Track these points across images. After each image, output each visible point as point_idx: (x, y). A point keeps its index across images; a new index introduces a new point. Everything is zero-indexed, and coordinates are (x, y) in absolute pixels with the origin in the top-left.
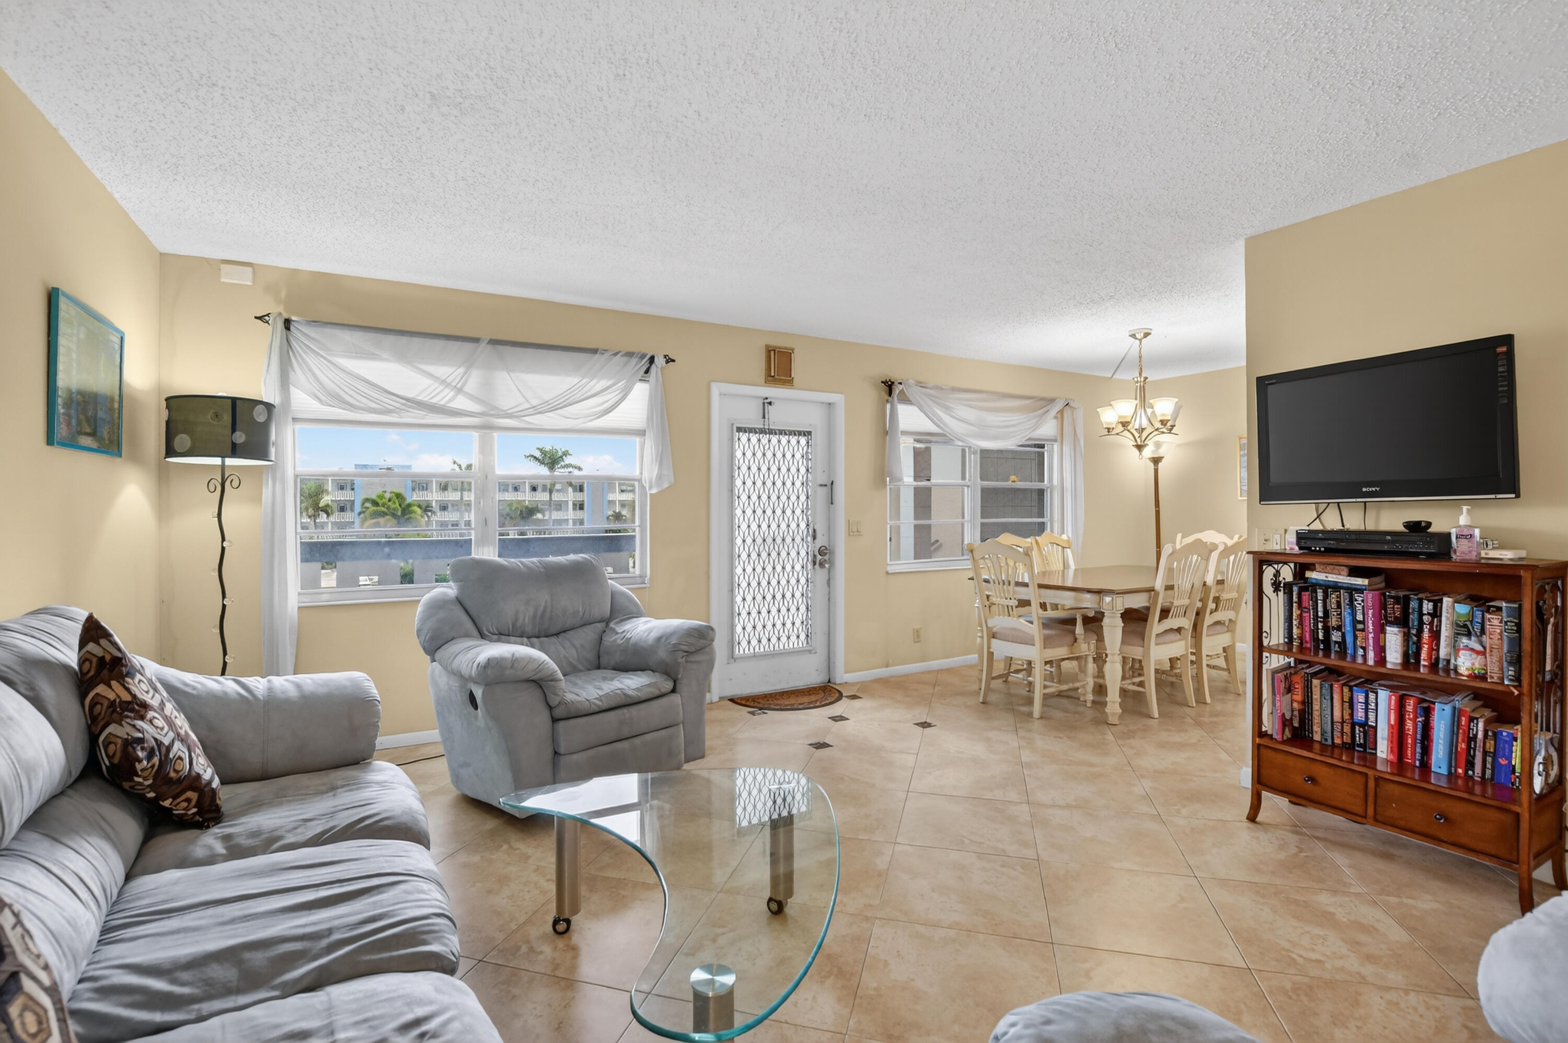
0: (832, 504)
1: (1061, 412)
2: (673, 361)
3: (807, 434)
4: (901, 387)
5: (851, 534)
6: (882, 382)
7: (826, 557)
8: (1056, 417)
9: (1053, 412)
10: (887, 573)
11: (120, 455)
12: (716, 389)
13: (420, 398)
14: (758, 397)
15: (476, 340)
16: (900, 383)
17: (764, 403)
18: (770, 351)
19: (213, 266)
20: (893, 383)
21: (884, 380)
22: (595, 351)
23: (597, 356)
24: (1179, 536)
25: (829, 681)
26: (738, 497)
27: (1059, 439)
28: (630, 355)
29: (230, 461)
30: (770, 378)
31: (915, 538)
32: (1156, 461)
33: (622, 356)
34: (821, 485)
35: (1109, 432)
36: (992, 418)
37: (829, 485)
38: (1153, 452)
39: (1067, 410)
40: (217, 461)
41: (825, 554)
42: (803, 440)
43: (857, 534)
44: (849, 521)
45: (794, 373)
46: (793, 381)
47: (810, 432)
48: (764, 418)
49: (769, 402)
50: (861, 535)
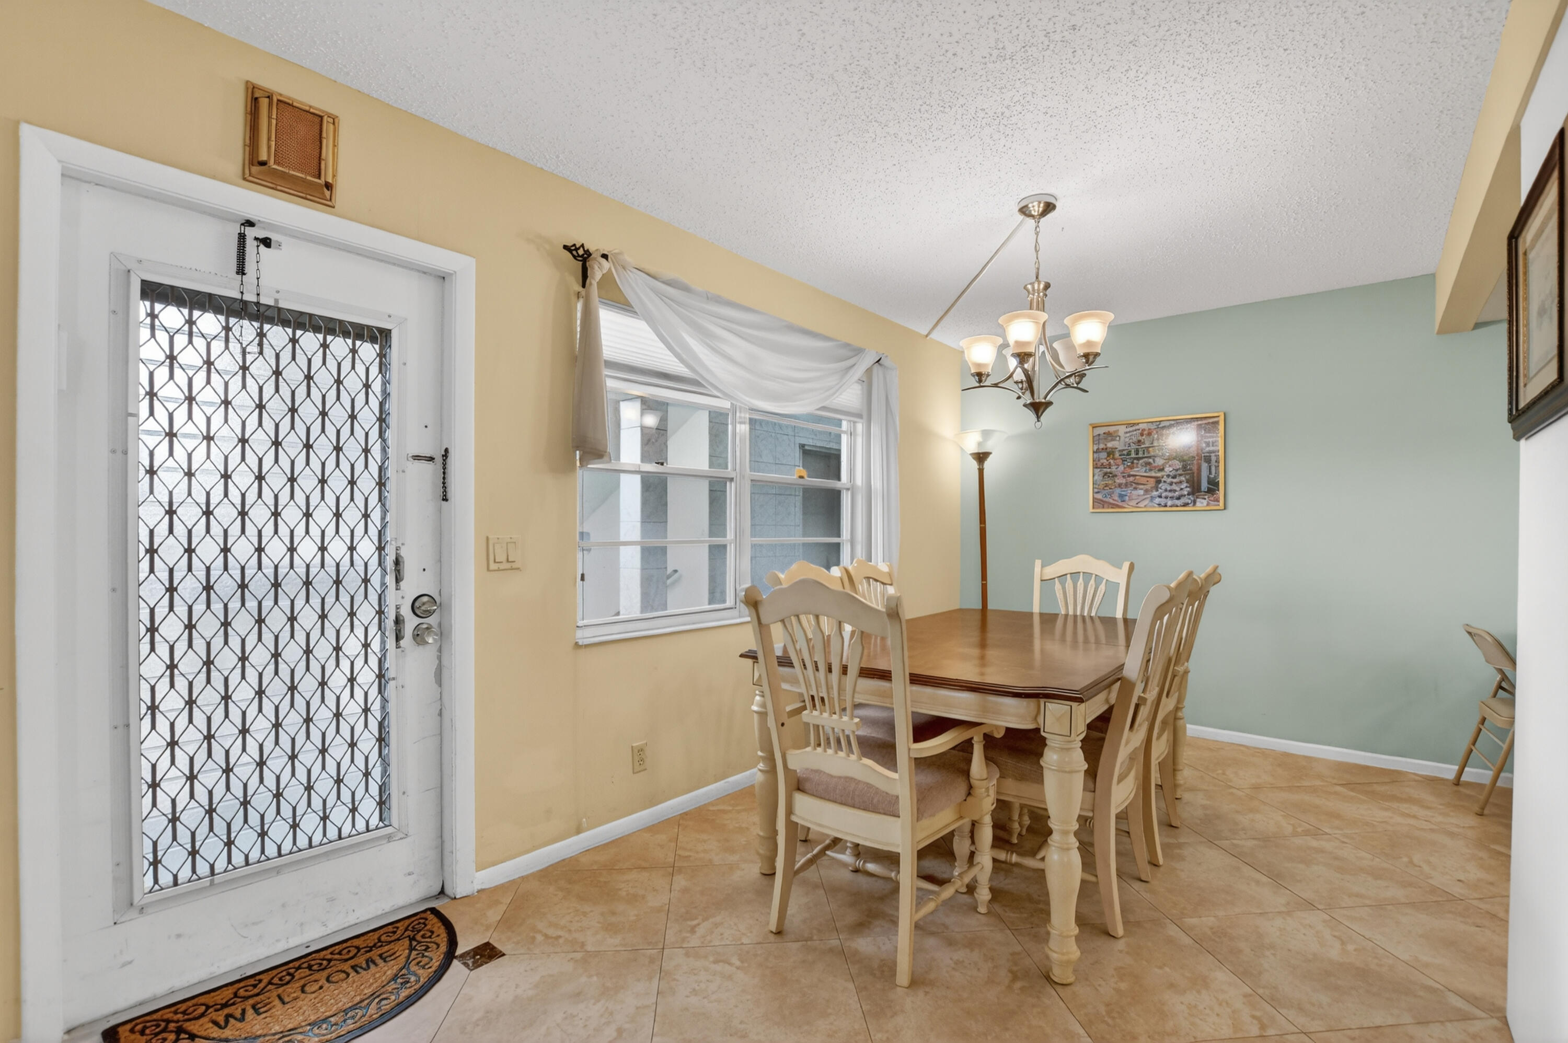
0: (445, 499)
1: (869, 371)
3: (381, 337)
4: (606, 264)
5: (493, 566)
6: (565, 247)
7: (432, 620)
8: (861, 381)
9: (859, 371)
10: (577, 646)
14: (230, 219)
16: (605, 256)
17: (242, 237)
18: (255, 100)
20: (588, 254)
21: (569, 244)
24: (1038, 563)
25: (442, 892)
26: (151, 472)
27: (865, 416)
30: (255, 169)
31: (643, 569)
32: (981, 457)
34: (417, 458)
35: (980, 381)
36: (773, 363)
37: (439, 460)
38: (979, 444)
39: (877, 371)
41: (429, 613)
42: (368, 351)
43: (508, 566)
44: (488, 538)
45: (334, 176)
46: (327, 193)
47: (389, 332)
48: (241, 273)
49: (261, 237)
50: (519, 568)
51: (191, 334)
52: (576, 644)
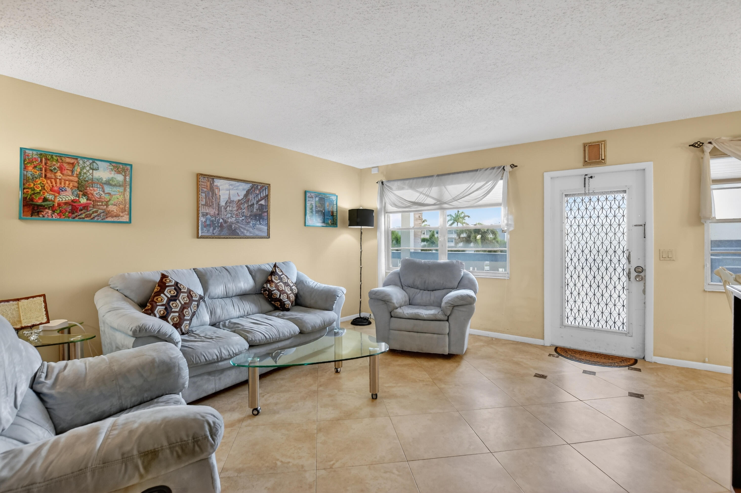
0: (645, 237)
2: (516, 166)
5: (662, 259)
6: (690, 145)
11: (337, 226)
12: (547, 176)
13: (416, 201)
14: (582, 175)
15: (432, 176)
16: (710, 143)
17: (585, 178)
18: (584, 146)
19: (370, 169)
20: (702, 144)
22: (477, 170)
23: (478, 172)
25: (643, 358)
26: (567, 234)
28: (493, 168)
29: (363, 227)
30: (586, 163)
33: (490, 170)
34: (636, 226)
37: (642, 225)
40: (360, 227)
43: (669, 259)
44: (660, 250)
45: (605, 156)
46: (603, 161)
47: (626, 191)
48: (585, 187)
49: (590, 176)
50: (674, 260)
51: (567, 203)
52: (704, 290)
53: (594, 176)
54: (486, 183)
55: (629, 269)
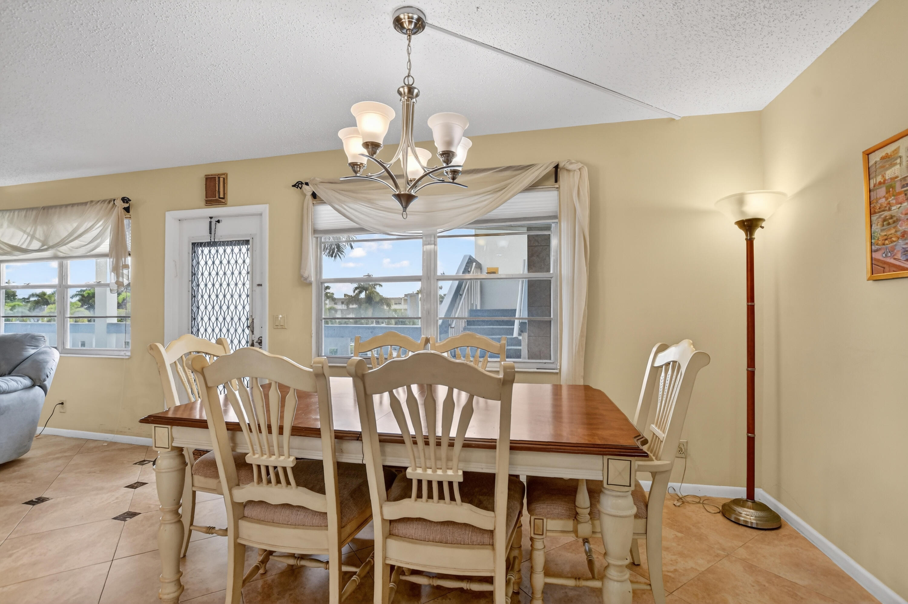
3: (247, 242)
5: (275, 327)
12: (169, 216)
14: (206, 218)
16: (306, 184)
17: (210, 222)
27: (559, 215)
30: (209, 201)
32: (748, 226)
33: (100, 203)
42: (244, 248)
46: (223, 200)
47: (249, 241)
48: (210, 233)
49: (217, 220)
50: (286, 329)
53: (222, 220)
54: (97, 220)
55: (253, 341)
